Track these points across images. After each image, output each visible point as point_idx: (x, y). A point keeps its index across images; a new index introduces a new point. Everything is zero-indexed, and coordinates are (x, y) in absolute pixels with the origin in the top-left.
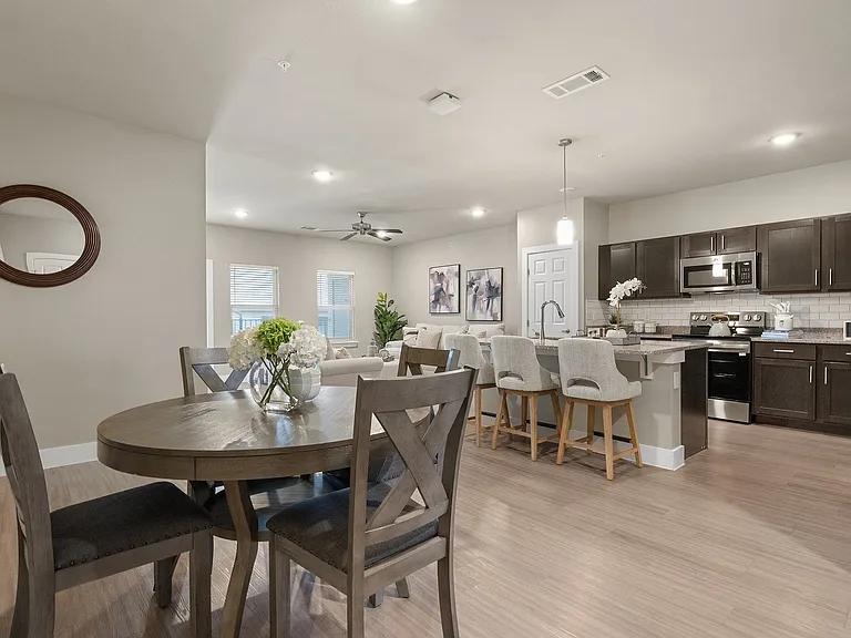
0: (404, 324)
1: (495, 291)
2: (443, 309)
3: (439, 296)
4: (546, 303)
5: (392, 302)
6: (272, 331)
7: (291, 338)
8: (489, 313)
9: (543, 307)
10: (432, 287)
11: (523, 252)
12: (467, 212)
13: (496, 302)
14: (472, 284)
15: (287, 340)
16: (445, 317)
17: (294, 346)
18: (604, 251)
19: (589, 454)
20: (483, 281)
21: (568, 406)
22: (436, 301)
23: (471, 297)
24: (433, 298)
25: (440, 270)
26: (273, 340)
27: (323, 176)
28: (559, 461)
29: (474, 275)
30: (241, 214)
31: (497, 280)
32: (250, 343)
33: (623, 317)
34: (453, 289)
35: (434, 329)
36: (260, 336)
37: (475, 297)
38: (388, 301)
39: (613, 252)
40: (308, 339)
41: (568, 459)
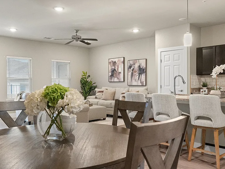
0: (95, 87)
1: (142, 71)
2: (116, 80)
3: (114, 73)
4: (176, 77)
5: (89, 76)
6: (54, 92)
7: (65, 97)
8: (139, 81)
9: (175, 79)
10: (110, 68)
11: (158, 50)
12: (130, 31)
13: (143, 76)
14: (130, 67)
15: (63, 98)
16: (116, 84)
17: (67, 101)
18: (199, 51)
19: (202, 154)
20: (136, 66)
21: (194, 130)
22: (112, 76)
23: (130, 74)
24: (110, 74)
25: (114, 60)
26: (54, 98)
27: (59, 9)
28: (189, 159)
29: (131, 62)
30: (13, 30)
31: (143, 65)
32: (39, 100)
33: (208, 83)
34: (121, 70)
35: (111, 90)
36: (46, 95)
37: (132, 73)
38: (87, 75)
39: (204, 51)
40: (75, 97)
41: (193, 158)
